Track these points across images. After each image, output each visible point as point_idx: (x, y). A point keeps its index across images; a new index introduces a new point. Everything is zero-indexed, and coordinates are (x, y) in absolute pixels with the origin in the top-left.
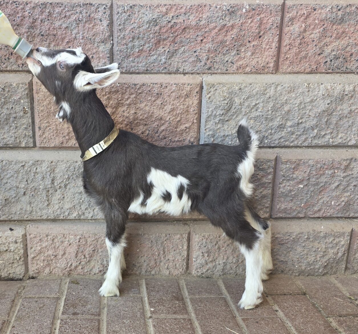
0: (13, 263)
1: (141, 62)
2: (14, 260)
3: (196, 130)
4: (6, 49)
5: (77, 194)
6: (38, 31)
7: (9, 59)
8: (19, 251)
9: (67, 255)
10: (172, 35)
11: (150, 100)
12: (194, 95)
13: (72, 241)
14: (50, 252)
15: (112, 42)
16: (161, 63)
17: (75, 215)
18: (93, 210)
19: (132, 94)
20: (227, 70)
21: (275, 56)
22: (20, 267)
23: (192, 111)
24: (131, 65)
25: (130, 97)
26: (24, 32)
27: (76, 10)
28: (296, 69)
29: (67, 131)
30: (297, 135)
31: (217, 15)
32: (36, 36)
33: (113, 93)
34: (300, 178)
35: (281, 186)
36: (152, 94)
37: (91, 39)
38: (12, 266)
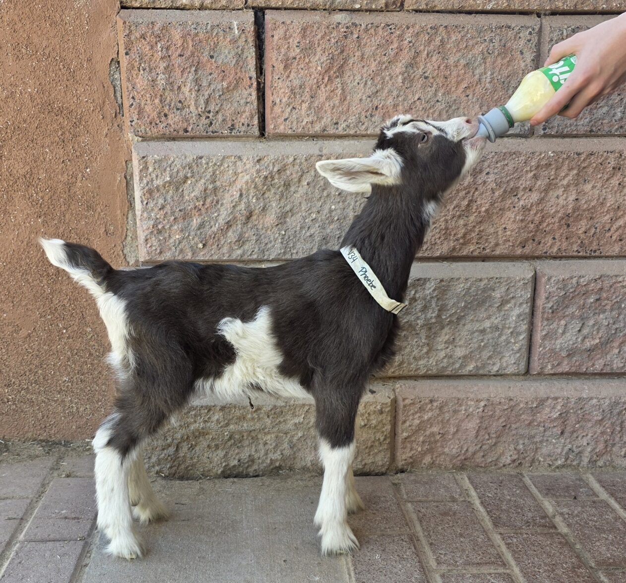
0: (372, 446)
1: (582, 118)
2: (374, 442)
4: (368, 101)
5: (477, 334)
6: (420, 70)
8: (384, 427)
9: (460, 434)
11: (600, 178)
13: (471, 410)
14: (435, 429)
16: (615, 120)
17: (471, 367)
18: (500, 359)
19: (573, 169)
22: (383, 453)
24: (565, 123)
25: (568, 174)
26: (398, 72)
27: (485, 36)
29: (463, 231)
32: (416, 78)
33: (542, 169)
36: (604, 169)
37: (503, 82)
38: (370, 452)
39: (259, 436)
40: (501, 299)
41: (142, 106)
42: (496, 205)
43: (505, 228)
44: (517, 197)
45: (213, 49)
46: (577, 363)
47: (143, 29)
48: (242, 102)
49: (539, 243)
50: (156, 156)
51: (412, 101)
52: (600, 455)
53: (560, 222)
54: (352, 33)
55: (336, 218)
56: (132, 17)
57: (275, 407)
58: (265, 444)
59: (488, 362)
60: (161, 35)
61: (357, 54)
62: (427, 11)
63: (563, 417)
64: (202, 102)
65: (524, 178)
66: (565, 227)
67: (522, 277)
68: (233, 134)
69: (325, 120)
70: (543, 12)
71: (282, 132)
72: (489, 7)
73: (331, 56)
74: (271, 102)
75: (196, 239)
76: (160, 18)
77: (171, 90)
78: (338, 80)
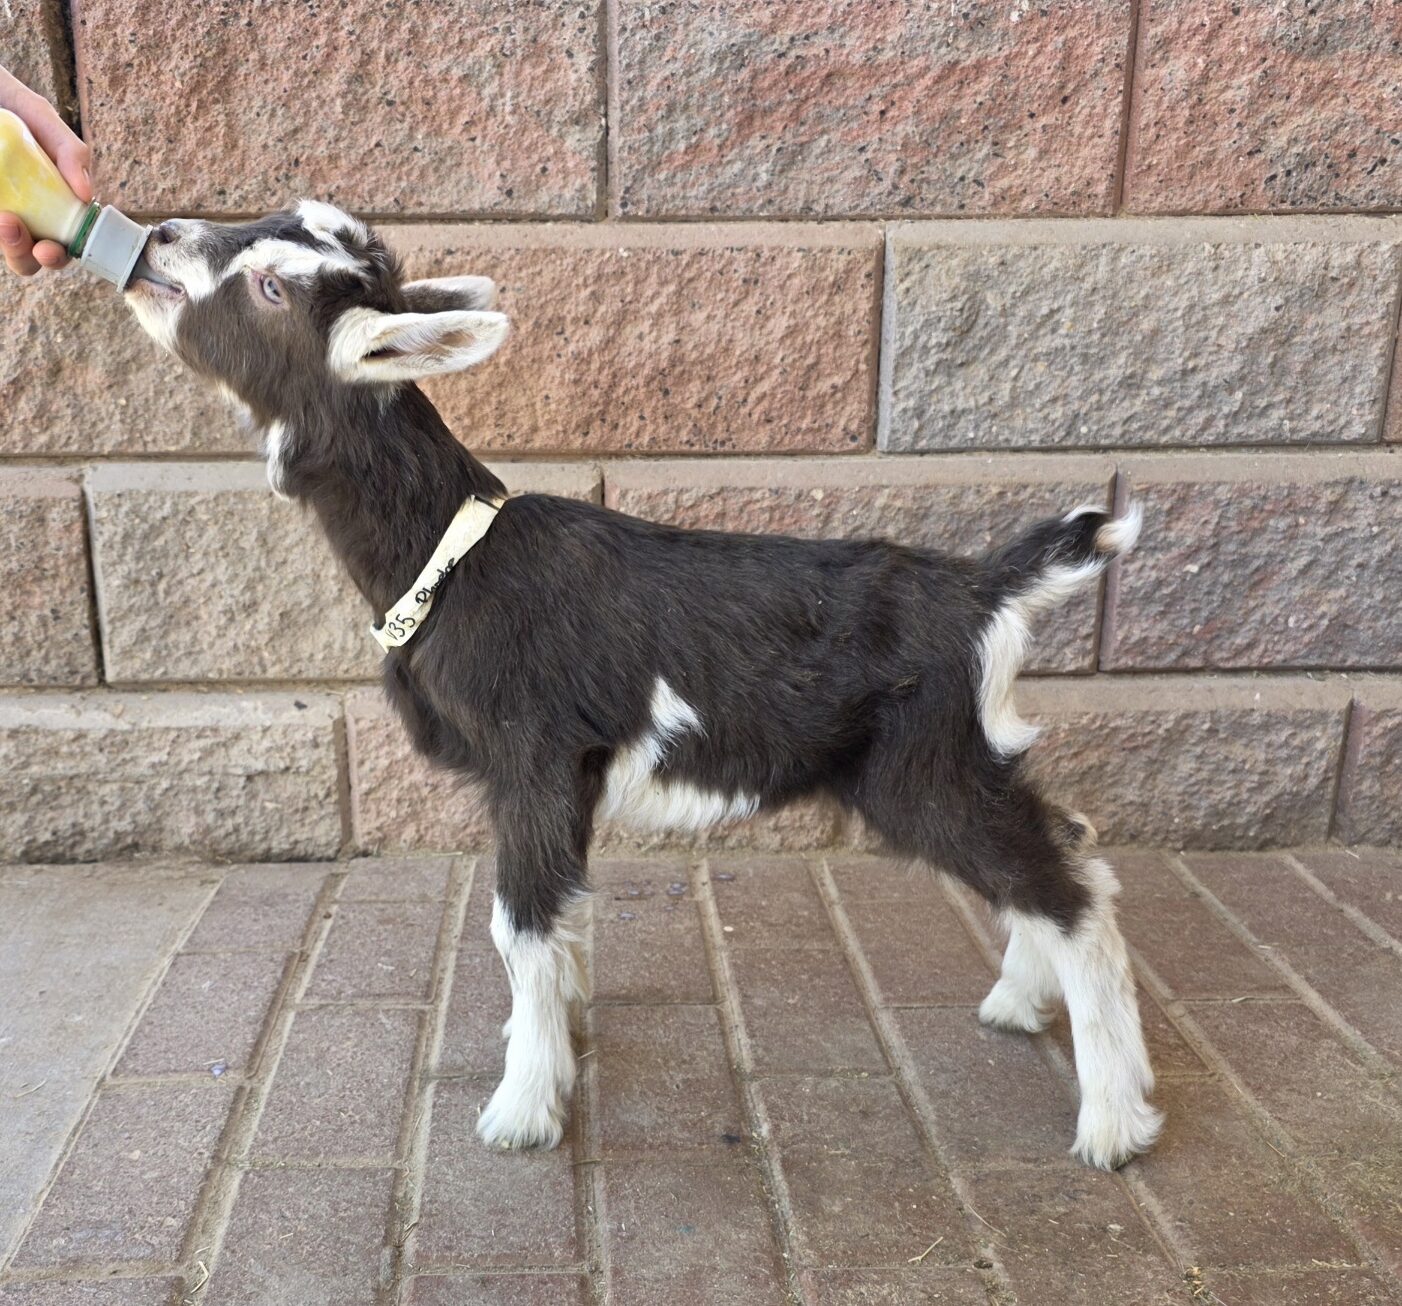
0: (306, 809)
1: (693, 184)
2: (307, 800)
3: (865, 396)
4: (278, 148)
6: (377, 89)
7: (287, 177)
8: (326, 772)
10: (789, 97)
11: (722, 300)
12: (859, 283)
14: (418, 777)
15: (603, 121)
16: (757, 187)
19: (667, 282)
20: (962, 207)
21: (1111, 160)
22: (328, 821)
23: (851, 333)
24: (662, 193)
25: (658, 293)
26: (333, 93)
27: (495, 22)
28: (1180, 202)
30: (1180, 409)
31: (930, 30)
32: (370, 105)
33: (607, 282)
34: (1189, 541)
35: (1132, 568)
36: (728, 282)
37: (538, 113)
38: (302, 820)
39: (90, 787)
42: (524, 352)
43: (547, 397)
44: (562, 336)
49: (616, 426)
51: (366, 148)
53: (647, 384)
54: (236, 15)
57: (112, 732)
58: (103, 803)
61: (251, 56)
65: (572, 299)
66: (660, 395)
69: (198, 186)
73: (199, 60)
78: (218, 106)
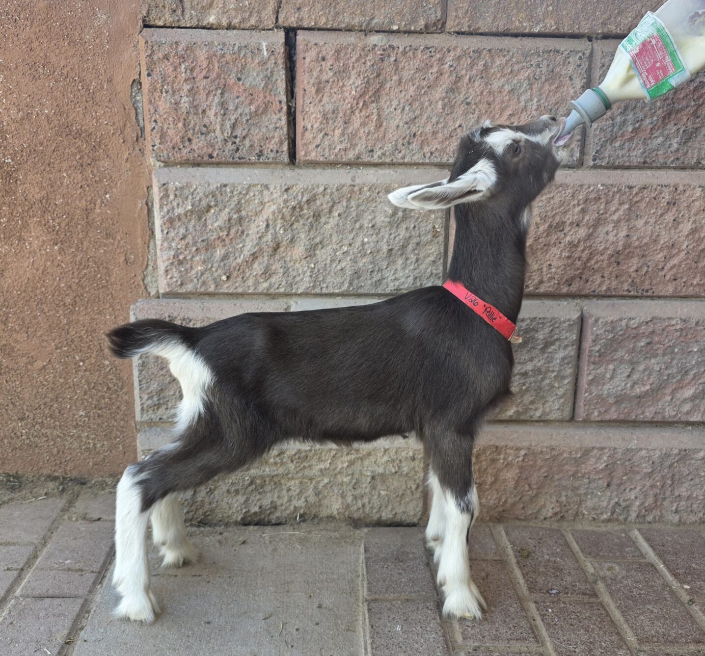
0: (403, 495)
1: (635, 149)
2: (405, 490)
4: (405, 128)
6: (462, 96)
8: (417, 475)
9: (498, 484)
10: (693, 103)
11: (654, 213)
13: (510, 459)
16: (671, 151)
18: (543, 404)
19: (624, 203)
22: (415, 502)
24: (617, 153)
25: (618, 209)
26: (438, 98)
27: (531, 61)
32: (457, 104)
33: (590, 202)
36: (658, 204)
37: (551, 110)
38: (401, 500)
39: (283, 481)
40: (544, 341)
41: (165, 130)
42: (540, 240)
43: (550, 265)
44: (563, 232)
45: (241, 71)
46: (626, 411)
47: (166, 49)
48: (271, 127)
49: (587, 281)
50: (177, 183)
51: (453, 128)
52: (649, 510)
53: (609, 259)
54: (389, 56)
55: (369, 252)
56: (155, 37)
57: (300, 451)
58: (289, 490)
59: (530, 407)
60: (186, 56)
61: (394, 78)
62: (470, 34)
63: (610, 469)
64: (228, 126)
65: (570, 212)
66: (615, 265)
67: (568, 317)
68: (261, 160)
69: (359, 147)
70: (594, 36)
71: (313, 159)
72: (536, 30)
73: (366, 79)
74: (302, 127)
75: (220, 271)
76: (185, 37)
77: (195, 114)
78: (374, 105)
